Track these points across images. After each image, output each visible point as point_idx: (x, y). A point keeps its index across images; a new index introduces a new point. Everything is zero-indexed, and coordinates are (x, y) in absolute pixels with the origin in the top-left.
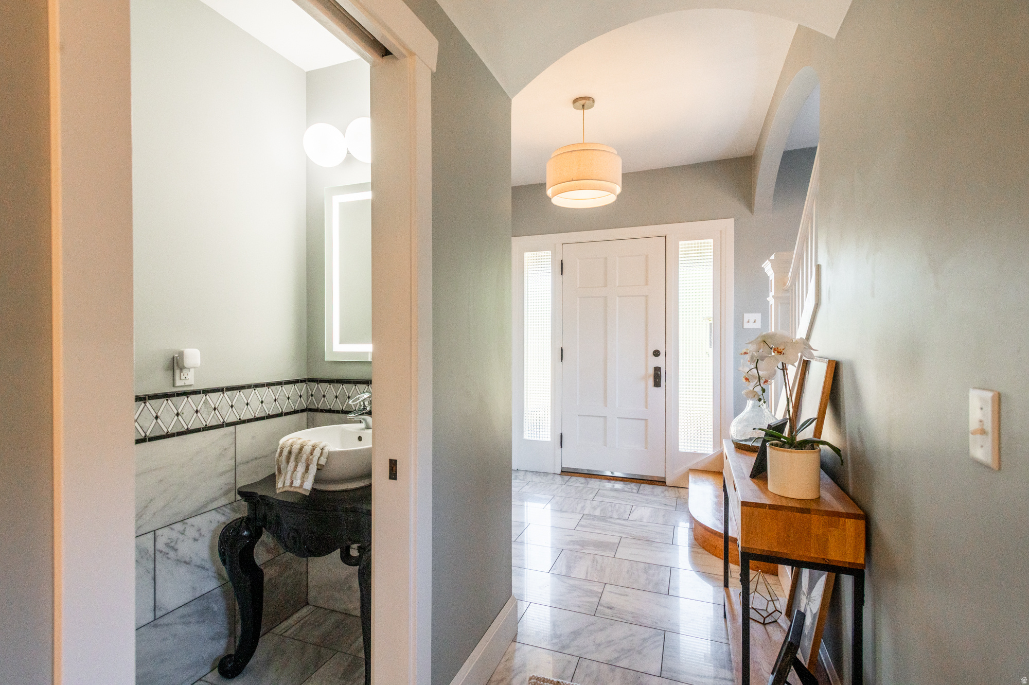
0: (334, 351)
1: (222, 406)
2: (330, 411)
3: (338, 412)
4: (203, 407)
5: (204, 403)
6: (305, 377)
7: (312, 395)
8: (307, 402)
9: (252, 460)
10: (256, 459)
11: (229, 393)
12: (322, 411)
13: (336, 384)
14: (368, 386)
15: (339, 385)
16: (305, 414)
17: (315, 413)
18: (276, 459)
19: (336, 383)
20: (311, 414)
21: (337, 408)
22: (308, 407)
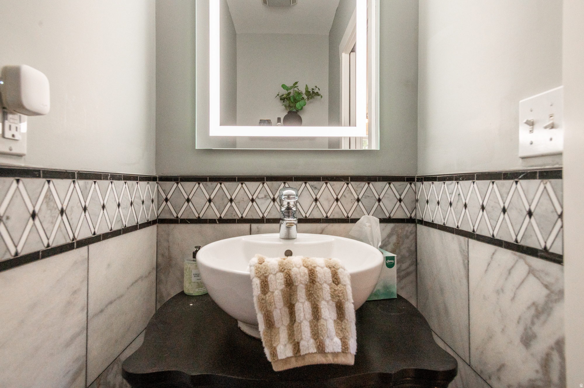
0: (211, 135)
1: (72, 207)
2: (199, 221)
3: (212, 221)
4: (45, 206)
5: (46, 197)
6: (154, 174)
7: (166, 200)
8: (158, 210)
9: (107, 306)
10: (111, 303)
11: (82, 182)
12: (184, 221)
13: (209, 183)
14: (263, 183)
15: (215, 184)
16: (153, 229)
17: (172, 226)
18: (255, 300)
19: (210, 181)
20: (163, 226)
21: (210, 215)
22: (159, 218)
